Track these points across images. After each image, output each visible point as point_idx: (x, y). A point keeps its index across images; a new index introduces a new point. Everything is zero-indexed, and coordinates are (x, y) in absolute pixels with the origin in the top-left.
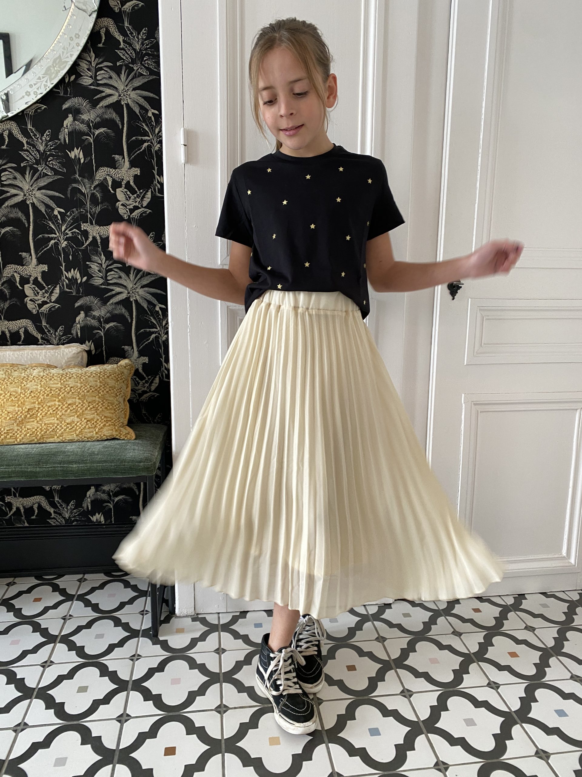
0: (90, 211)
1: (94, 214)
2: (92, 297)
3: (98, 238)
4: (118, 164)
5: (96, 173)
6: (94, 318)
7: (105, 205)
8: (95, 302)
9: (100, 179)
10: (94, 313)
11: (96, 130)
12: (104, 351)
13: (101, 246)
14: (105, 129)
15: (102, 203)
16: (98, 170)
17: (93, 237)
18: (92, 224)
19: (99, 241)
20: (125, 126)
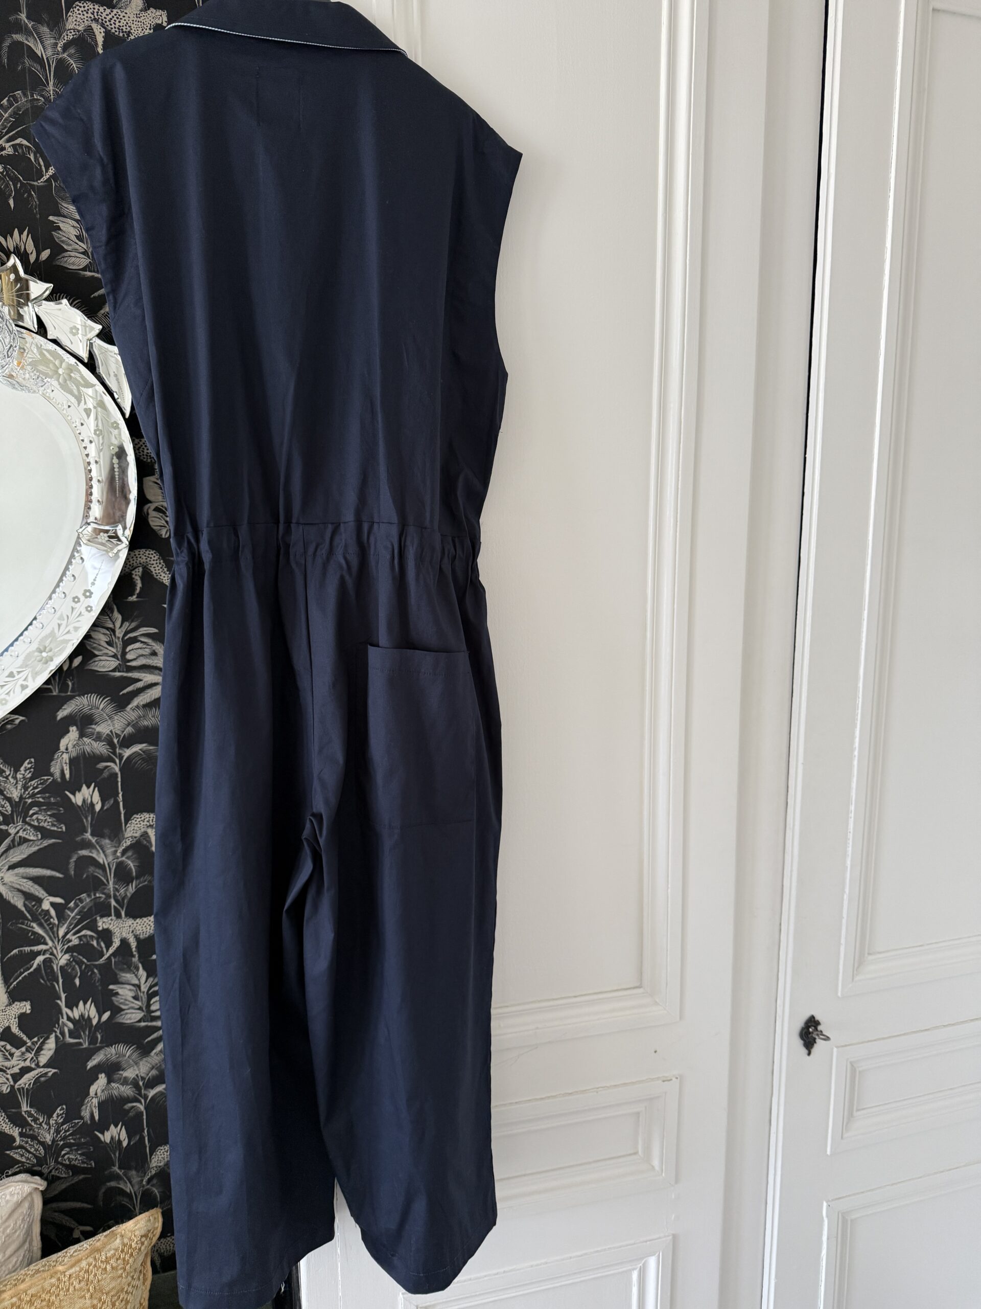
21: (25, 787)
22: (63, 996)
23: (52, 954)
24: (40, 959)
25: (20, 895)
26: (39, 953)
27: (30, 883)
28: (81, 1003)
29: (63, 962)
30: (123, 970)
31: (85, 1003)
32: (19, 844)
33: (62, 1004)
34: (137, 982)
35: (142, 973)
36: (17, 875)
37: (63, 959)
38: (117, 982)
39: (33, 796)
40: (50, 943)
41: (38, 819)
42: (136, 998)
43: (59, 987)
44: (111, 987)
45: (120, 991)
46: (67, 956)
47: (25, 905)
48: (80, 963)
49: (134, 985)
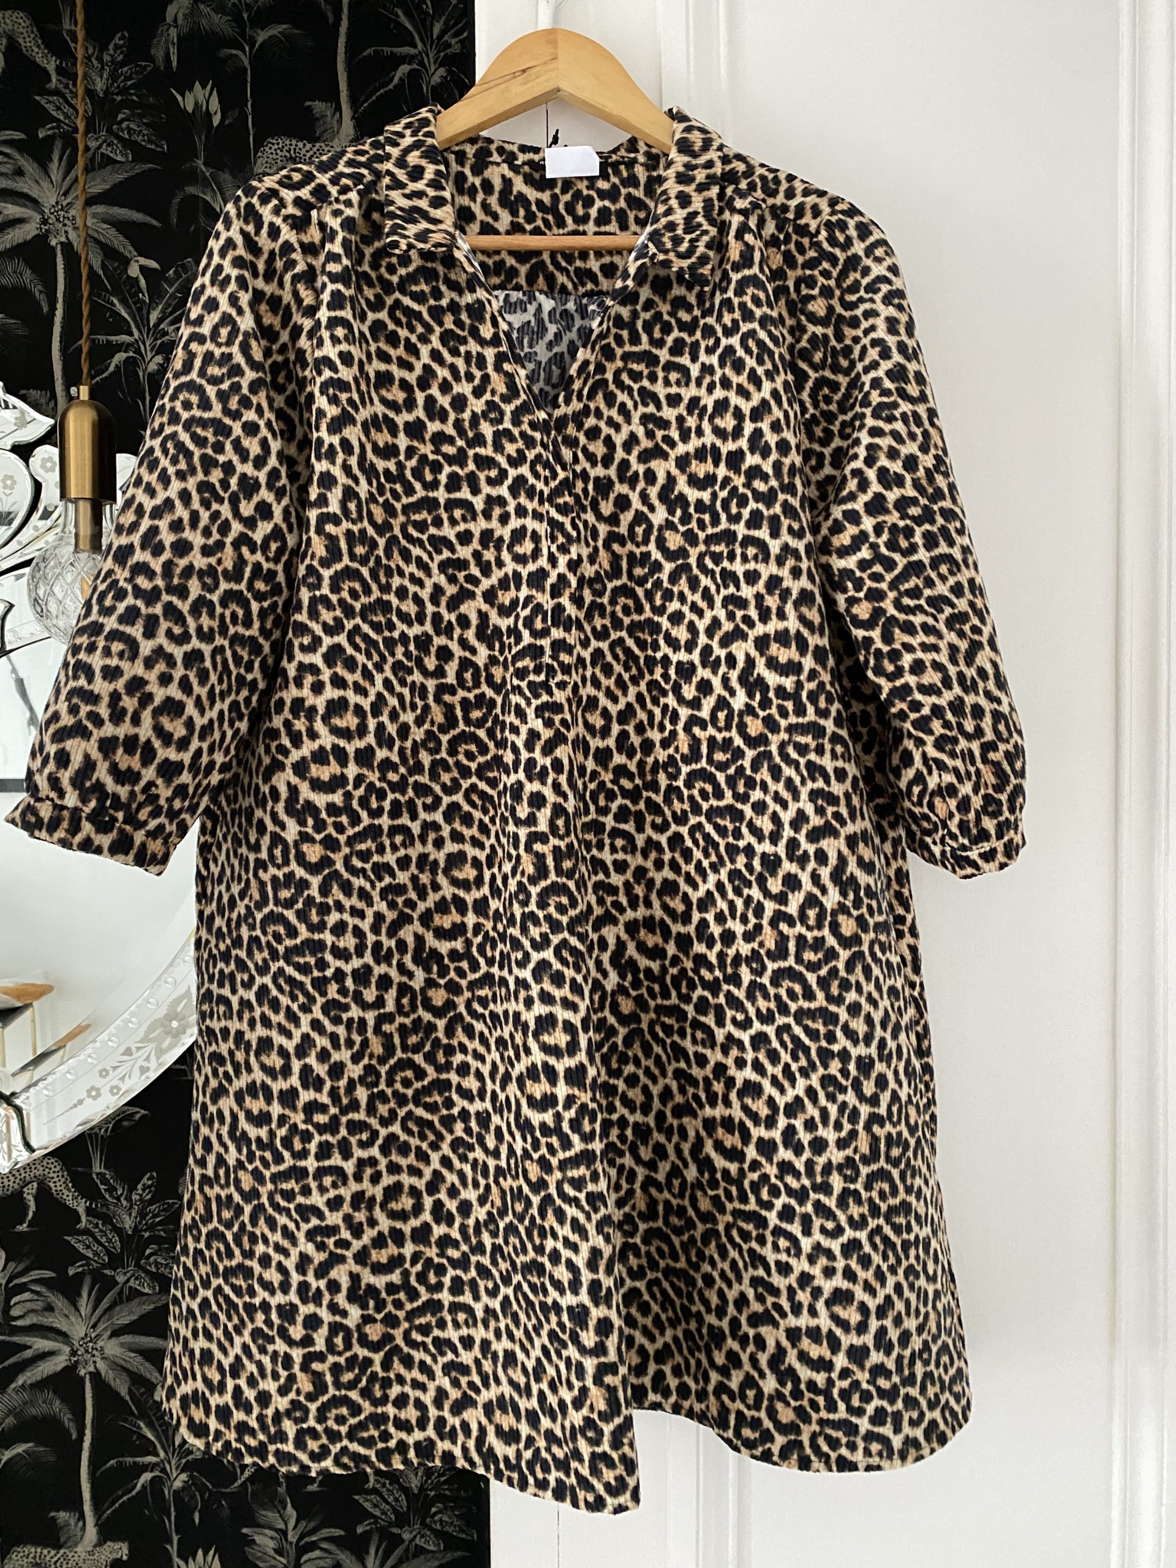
21: (142, 1214)
22: (175, 1538)
23: (164, 1470)
24: (146, 1477)
25: (125, 1376)
26: (145, 1468)
27: (140, 1359)
28: (200, 1553)
29: (178, 1484)
30: (264, 1506)
31: (205, 1554)
32: (129, 1299)
33: (173, 1550)
34: (282, 1526)
35: (291, 1511)
36: (122, 1345)
37: (179, 1481)
38: (256, 1524)
39: (151, 1227)
40: (162, 1454)
41: (156, 1263)
42: (279, 1551)
43: (170, 1523)
44: (245, 1531)
45: (258, 1539)
46: (184, 1477)
47: (130, 1392)
48: (202, 1489)
49: (277, 1530)
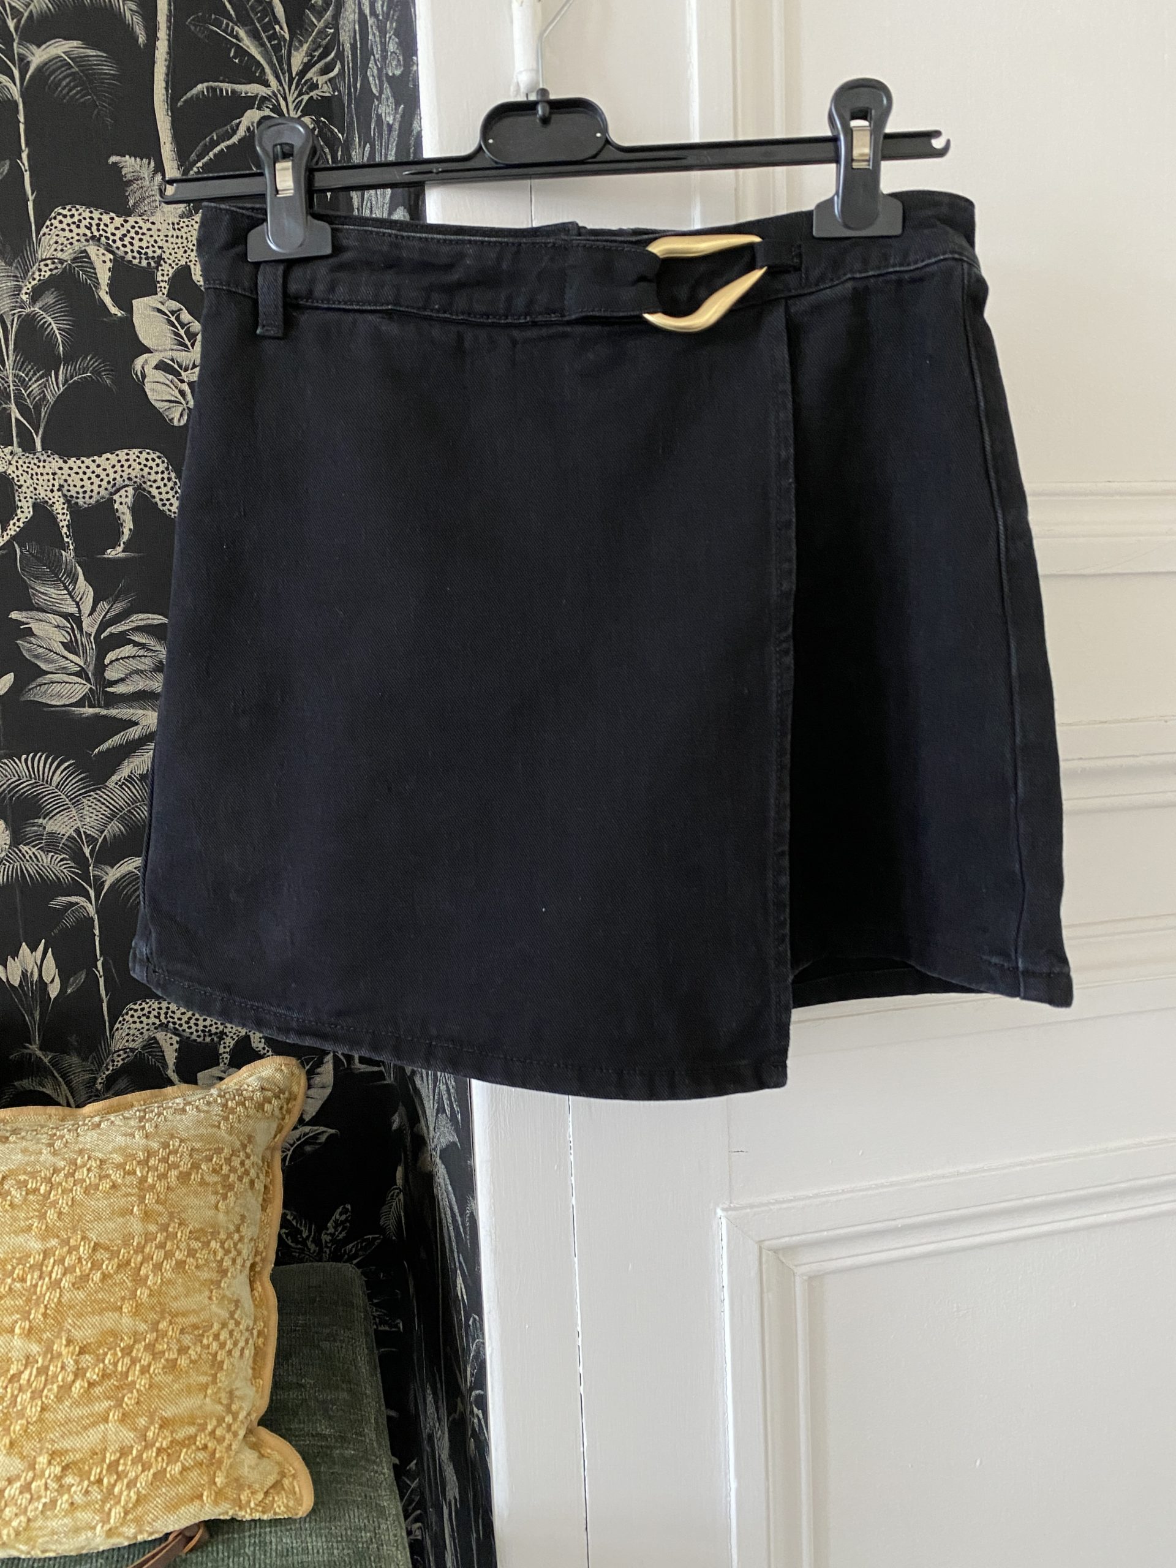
0: (19, 397)
1: (38, 407)
2: (40, 759)
3: (59, 508)
4: (138, 195)
5: (38, 233)
6: (52, 844)
7: (87, 368)
8: (56, 779)
9: (59, 255)
10: (51, 826)
11: (33, 48)
12: (102, 981)
13: (75, 541)
14: (75, 43)
15: (69, 359)
16: (47, 217)
17: (35, 505)
18: (28, 446)
19: (64, 519)
20: (162, 34)
